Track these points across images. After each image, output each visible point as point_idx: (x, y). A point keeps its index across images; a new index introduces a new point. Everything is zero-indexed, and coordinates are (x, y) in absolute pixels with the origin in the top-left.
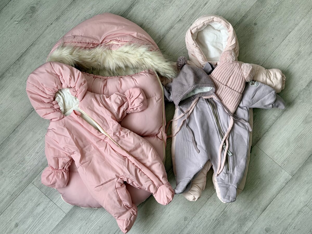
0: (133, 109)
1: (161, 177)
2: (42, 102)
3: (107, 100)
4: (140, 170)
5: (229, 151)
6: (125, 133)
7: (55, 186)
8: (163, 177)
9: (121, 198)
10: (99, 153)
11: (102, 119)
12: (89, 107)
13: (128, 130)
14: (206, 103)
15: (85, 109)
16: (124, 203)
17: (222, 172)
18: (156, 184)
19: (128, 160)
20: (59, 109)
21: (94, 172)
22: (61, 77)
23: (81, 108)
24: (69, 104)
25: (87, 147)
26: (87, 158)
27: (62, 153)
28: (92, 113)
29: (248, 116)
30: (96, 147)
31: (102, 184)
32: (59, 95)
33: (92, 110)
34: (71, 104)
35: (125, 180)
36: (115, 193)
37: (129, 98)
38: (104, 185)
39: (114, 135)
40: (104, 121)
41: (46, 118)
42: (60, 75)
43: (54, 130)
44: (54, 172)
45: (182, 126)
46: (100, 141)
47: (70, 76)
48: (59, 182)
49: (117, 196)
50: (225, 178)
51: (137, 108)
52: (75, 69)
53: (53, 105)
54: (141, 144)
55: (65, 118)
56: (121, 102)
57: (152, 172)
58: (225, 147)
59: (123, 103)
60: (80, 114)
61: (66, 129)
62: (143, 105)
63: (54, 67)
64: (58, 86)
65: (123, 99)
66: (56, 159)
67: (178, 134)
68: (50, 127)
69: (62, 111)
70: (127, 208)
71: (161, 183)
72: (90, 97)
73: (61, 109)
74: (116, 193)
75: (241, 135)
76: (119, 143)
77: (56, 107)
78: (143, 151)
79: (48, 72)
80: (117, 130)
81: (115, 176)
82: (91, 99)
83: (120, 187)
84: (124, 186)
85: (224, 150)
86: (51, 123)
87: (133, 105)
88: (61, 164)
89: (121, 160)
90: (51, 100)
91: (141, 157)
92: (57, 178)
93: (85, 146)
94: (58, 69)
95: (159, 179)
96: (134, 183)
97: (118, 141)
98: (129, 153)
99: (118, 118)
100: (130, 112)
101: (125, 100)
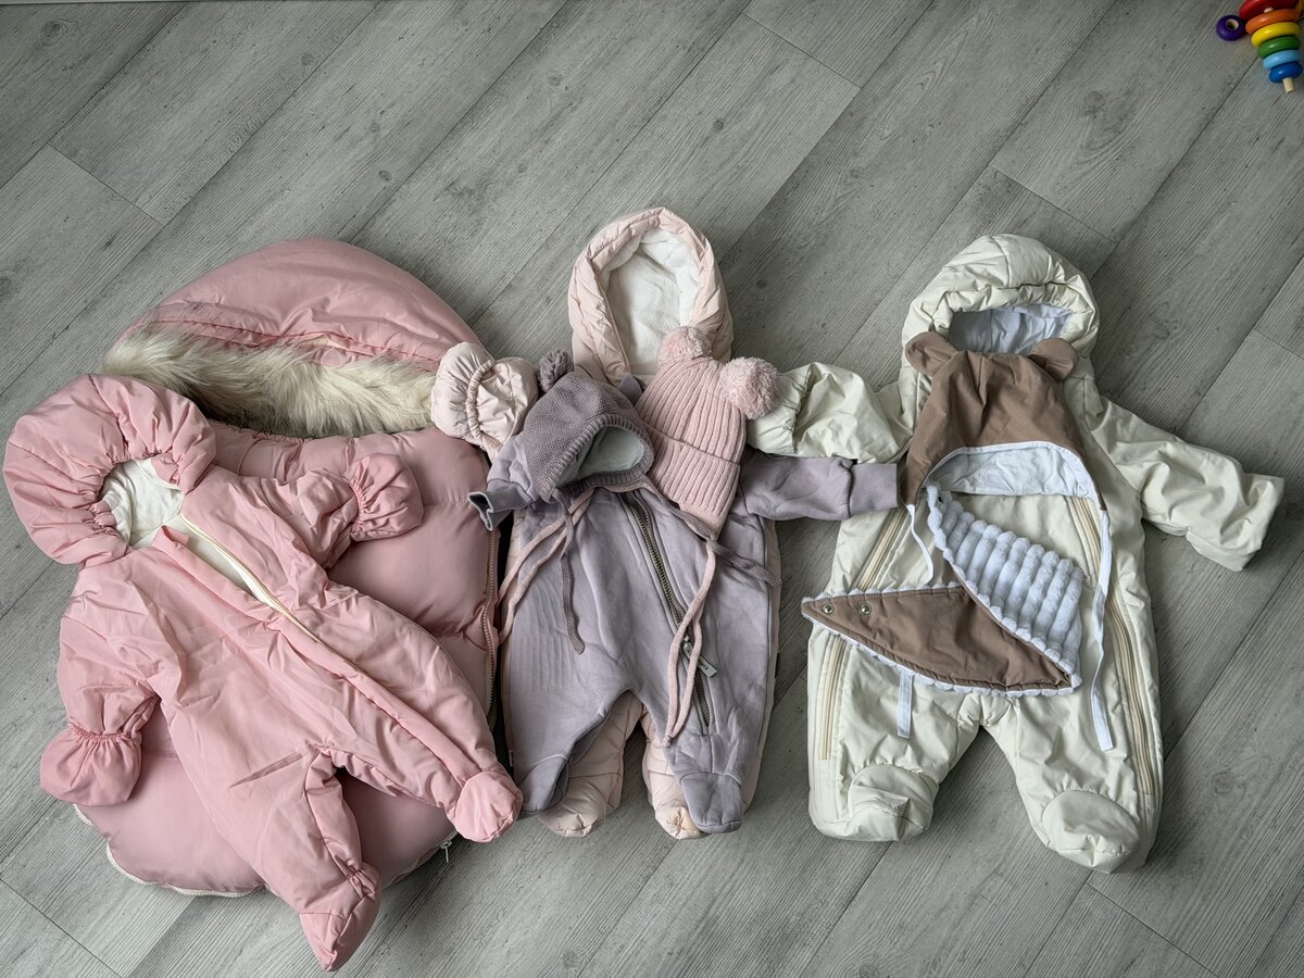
0: (373, 521)
1: (471, 747)
2: (56, 506)
3: (283, 491)
4: (395, 723)
6: (341, 597)
7: (87, 796)
8: (477, 747)
9: (321, 829)
10: (249, 668)
11: (261, 553)
12: (218, 512)
13: (352, 591)
15: (202, 515)
16: (333, 849)
17: (685, 732)
18: (454, 769)
19: (352, 688)
20: (113, 526)
21: (228, 730)
22: (125, 418)
23: (190, 515)
24: (149, 511)
25: (206, 649)
26: (205, 686)
27: (116, 676)
28: (227, 531)
29: (761, 547)
30: (239, 649)
31: (256, 776)
32: (115, 485)
33: (227, 521)
34: (156, 511)
35: (341, 762)
36: (300, 807)
37: (361, 486)
38: (263, 779)
39: (300, 605)
40: (269, 556)
41: (64, 561)
42: (122, 413)
43: (90, 596)
44: (87, 744)
46: (251, 626)
47: (156, 414)
48: (105, 784)
49: (310, 818)
50: (697, 753)
51: (387, 522)
52: (174, 397)
53: (94, 514)
54: (398, 634)
55: (134, 555)
56: (330, 495)
57: (441, 728)
58: (689, 651)
59: (338, 503)
60: (185, 539)
61: (134, 588)
62: (409, 509)
63: (101, 387)
64: (111, 447)
65: (339, 488)
66: (96, 695)
68: (78, 590)
69: (123, 533)
70: (342, 872)
71: (472, 767)
72: (222, 482)
73: (119, 527)
74: (306, 807)
76: (320, 631)
77: (101, 520)
78: (404, 658)
79: (79, 404)
80: (313, 586)
81: (304, 746)
82: (227, 487)
83: (321, 785)
84: (335, 786)
85: (689, 660)
86: (83, 574)
87: (373, 508)
88: (111, 714)
89: (324, 690)
90: (85, 499)
91: (400, 677)
92: (94, 766)
93: (198, 647)
94: (113, 393)
95: (465, 752)
96: (373, 771)
97: (315, 625)
98: (357, 663)
99: (319, 550)
100: (362, 536)
101: (344, 494)
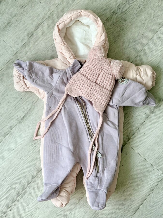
5: (99, 153)
14: (74, 102)
17: (92, 175)
29: (117, 114)
50: (94, 182)
58: (94, 149)
75: (111, 135)
85: (94, 151)
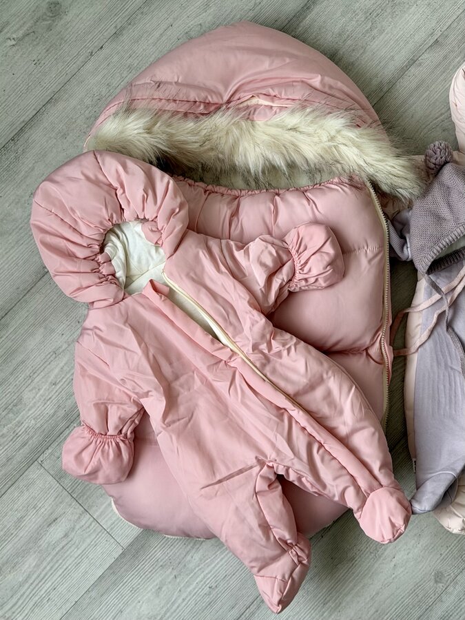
0: (306, 280)
1: (376, 466)
2: (71, 256)
3: (239, 255)
4: (321, 446)
6: (284, 345)
7: (96, 478)
8: (380, 469)
9: (268, 520)
10: (214, 396)
11: (223, 308)
12: (192, 274)
13: (291, 338)
15: (180, 276)
16: (277, 533)
18: (363, 484)
19: (290, 417)
20: (113, 275)
21: (199, 446)
22: (122, 191)
23: (171, 275)
24: (139, 261)
25: (182, 379)
26: (182, 409)
27: (117, 392)
28: (199, 291)
30: (207, 380)
31: (220, 481)
32: (114, 238)
33: (199, 281)
34: (144, 262)
35: (281, 472)
36: (252, 505)
37: (297, 251)
38: (225, 483)
39: (253, 351)
40: (230, 311)
41: (78, 299)
42: (119, 187)
43: (98, 332)
44: (96, 442)
45: (434, 328)
46: (216, 363)
47: (146, 191)
48: (109, 470)
49: (259, 513)
51: (317, 280)
52: (157, 173)
53: (99, 264)
54: (325, 376)
55: (128, 300)
56: (274, 261)
57: (353, 451)
59: (280, 265)
60: (166, 290)
61: (130, 330)
62: (334, 271)
63: (104, 164)
64: (112, 215)
65: (281, 252)
66: (103, 406)
67: (425, 349)
68: (88, 324)
69: (121, 279)
70: (284, 547)
71: (375, 483)
72: (193, 247)
73: (118, 275)
74: (257, 506)
76: (268, 370)
77: (105, 270)
78: (329, 394)
79: (88, 178)
80: (263, 336)
81: (255, 461)
82: (198, 253)
83: (267, 489)
84: (277, 487)
86: (92, 313)
87: (306, 270)
88: (113, 421)
89: (270, 419)
90: (92, 252)
91: (325, 410)
92: (102, 460)
93: (177, 378)
94: (113, 171)
95: (371, 472)
96: (304, 480)
97: (264, 365)
98: (293, 399)
99: (266, 305)
100: (297, 289)
101: (285, 257)
